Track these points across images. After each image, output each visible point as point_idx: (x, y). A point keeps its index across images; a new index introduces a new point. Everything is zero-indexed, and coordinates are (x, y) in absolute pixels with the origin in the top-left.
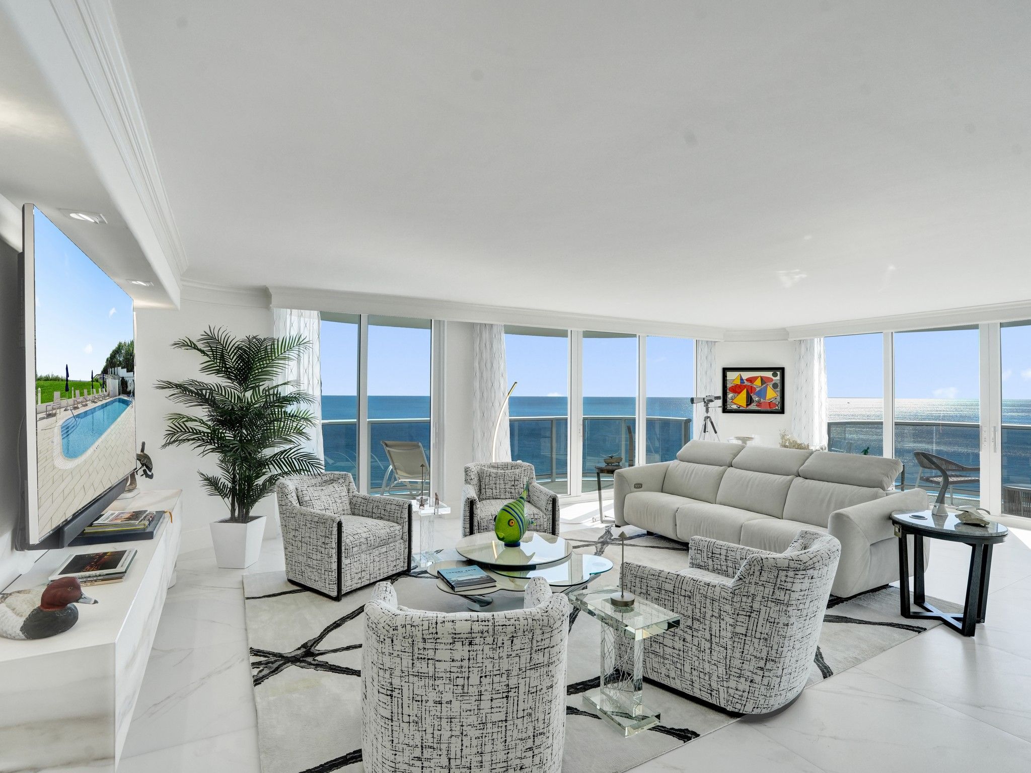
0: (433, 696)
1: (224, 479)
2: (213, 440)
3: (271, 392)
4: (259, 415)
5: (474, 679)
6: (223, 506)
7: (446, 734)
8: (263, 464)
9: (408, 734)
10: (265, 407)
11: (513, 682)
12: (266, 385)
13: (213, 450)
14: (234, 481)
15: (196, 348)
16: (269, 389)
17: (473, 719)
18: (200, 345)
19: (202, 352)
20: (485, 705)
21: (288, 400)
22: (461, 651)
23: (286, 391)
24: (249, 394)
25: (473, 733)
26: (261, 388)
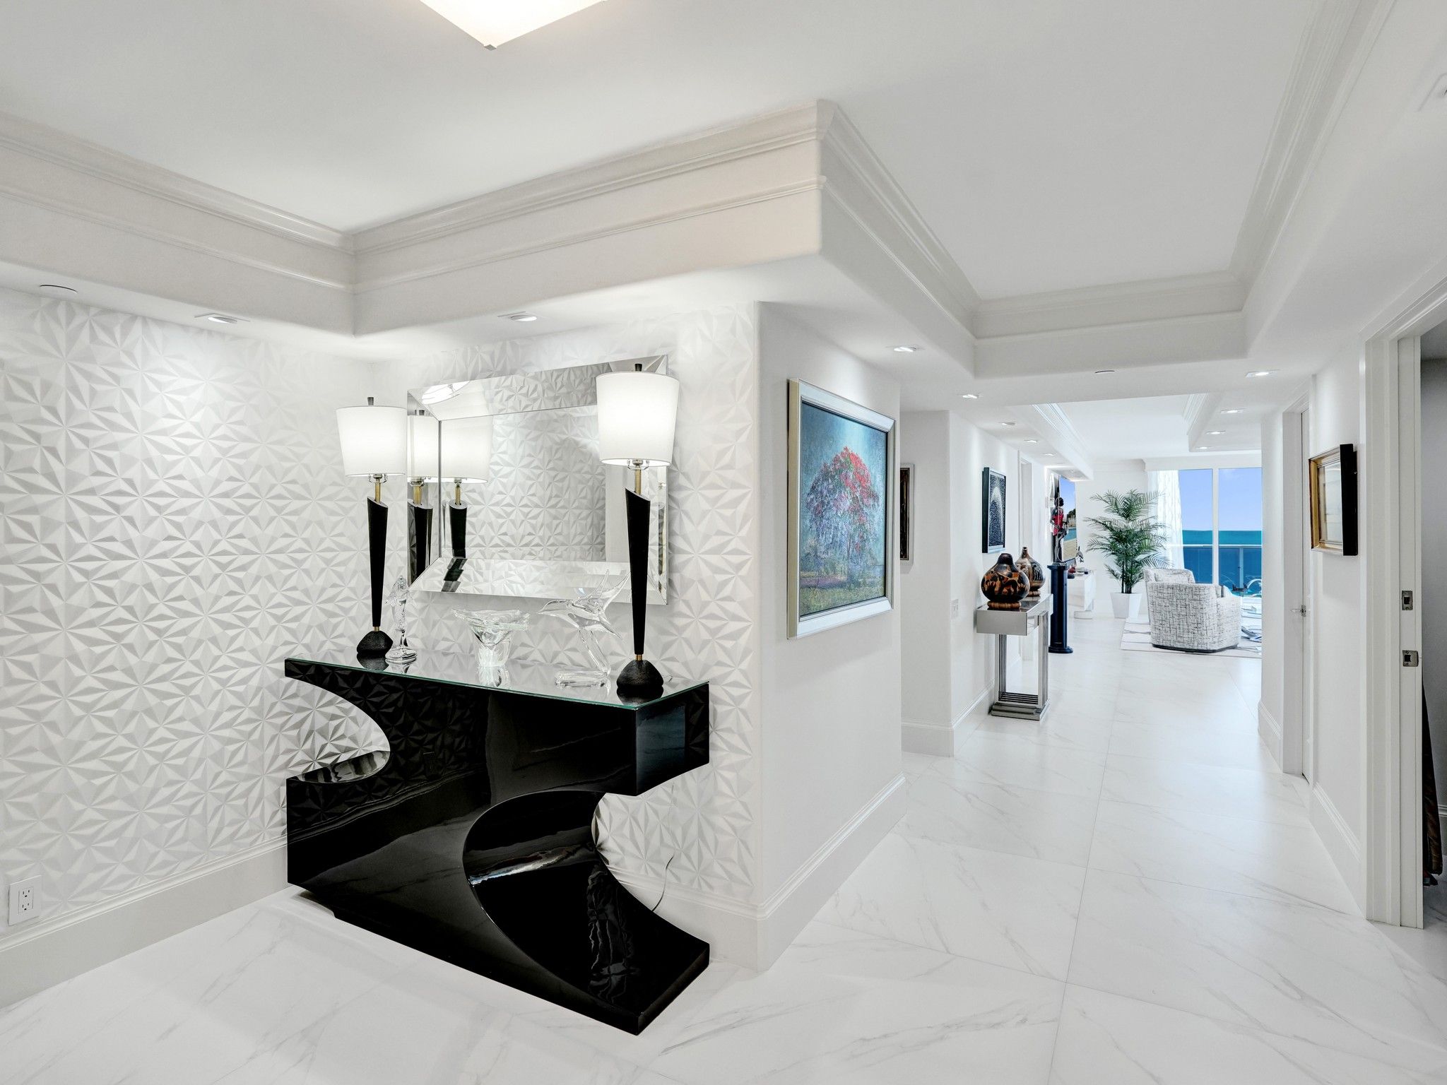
0: (1164, 604)
1: (1118, 571)
2: (1113, 549)
3: (1144, 522)
4: (1136, 535)
5: (1175, 600)
6: (1118, 584)
7: (1168, 617)
8: (1139, 563)
9: (1158, 616)
10: (1141, 531)
11: (1187, 603)
12: (1140, 518)
13: (1113, 554)
14: (1123, 572)
15: (1101, 499)
16: (1142, 521)
17: (1176, 613)
18: (1104, 498)
19: (1104, 501)
20: (1179, 608)
21: (1155, 526)
22: (1170, 591)
23: (1152, 522)
24: (1131, 523)
25: (1176, 617)
26: (1137, 521)
